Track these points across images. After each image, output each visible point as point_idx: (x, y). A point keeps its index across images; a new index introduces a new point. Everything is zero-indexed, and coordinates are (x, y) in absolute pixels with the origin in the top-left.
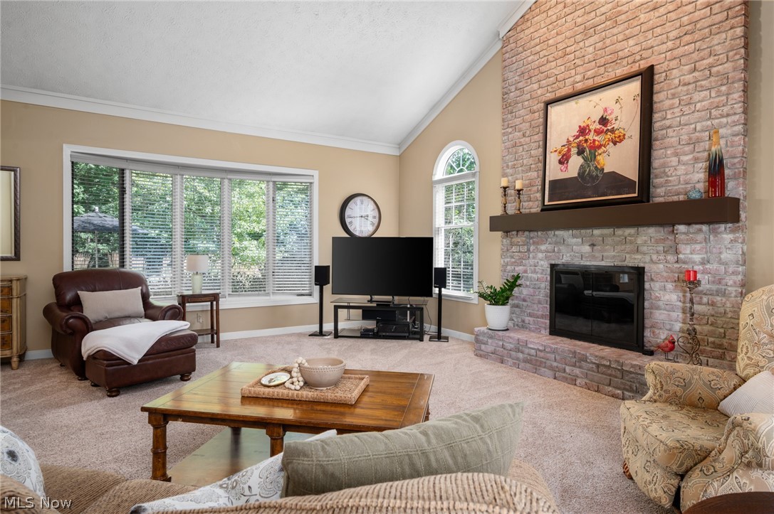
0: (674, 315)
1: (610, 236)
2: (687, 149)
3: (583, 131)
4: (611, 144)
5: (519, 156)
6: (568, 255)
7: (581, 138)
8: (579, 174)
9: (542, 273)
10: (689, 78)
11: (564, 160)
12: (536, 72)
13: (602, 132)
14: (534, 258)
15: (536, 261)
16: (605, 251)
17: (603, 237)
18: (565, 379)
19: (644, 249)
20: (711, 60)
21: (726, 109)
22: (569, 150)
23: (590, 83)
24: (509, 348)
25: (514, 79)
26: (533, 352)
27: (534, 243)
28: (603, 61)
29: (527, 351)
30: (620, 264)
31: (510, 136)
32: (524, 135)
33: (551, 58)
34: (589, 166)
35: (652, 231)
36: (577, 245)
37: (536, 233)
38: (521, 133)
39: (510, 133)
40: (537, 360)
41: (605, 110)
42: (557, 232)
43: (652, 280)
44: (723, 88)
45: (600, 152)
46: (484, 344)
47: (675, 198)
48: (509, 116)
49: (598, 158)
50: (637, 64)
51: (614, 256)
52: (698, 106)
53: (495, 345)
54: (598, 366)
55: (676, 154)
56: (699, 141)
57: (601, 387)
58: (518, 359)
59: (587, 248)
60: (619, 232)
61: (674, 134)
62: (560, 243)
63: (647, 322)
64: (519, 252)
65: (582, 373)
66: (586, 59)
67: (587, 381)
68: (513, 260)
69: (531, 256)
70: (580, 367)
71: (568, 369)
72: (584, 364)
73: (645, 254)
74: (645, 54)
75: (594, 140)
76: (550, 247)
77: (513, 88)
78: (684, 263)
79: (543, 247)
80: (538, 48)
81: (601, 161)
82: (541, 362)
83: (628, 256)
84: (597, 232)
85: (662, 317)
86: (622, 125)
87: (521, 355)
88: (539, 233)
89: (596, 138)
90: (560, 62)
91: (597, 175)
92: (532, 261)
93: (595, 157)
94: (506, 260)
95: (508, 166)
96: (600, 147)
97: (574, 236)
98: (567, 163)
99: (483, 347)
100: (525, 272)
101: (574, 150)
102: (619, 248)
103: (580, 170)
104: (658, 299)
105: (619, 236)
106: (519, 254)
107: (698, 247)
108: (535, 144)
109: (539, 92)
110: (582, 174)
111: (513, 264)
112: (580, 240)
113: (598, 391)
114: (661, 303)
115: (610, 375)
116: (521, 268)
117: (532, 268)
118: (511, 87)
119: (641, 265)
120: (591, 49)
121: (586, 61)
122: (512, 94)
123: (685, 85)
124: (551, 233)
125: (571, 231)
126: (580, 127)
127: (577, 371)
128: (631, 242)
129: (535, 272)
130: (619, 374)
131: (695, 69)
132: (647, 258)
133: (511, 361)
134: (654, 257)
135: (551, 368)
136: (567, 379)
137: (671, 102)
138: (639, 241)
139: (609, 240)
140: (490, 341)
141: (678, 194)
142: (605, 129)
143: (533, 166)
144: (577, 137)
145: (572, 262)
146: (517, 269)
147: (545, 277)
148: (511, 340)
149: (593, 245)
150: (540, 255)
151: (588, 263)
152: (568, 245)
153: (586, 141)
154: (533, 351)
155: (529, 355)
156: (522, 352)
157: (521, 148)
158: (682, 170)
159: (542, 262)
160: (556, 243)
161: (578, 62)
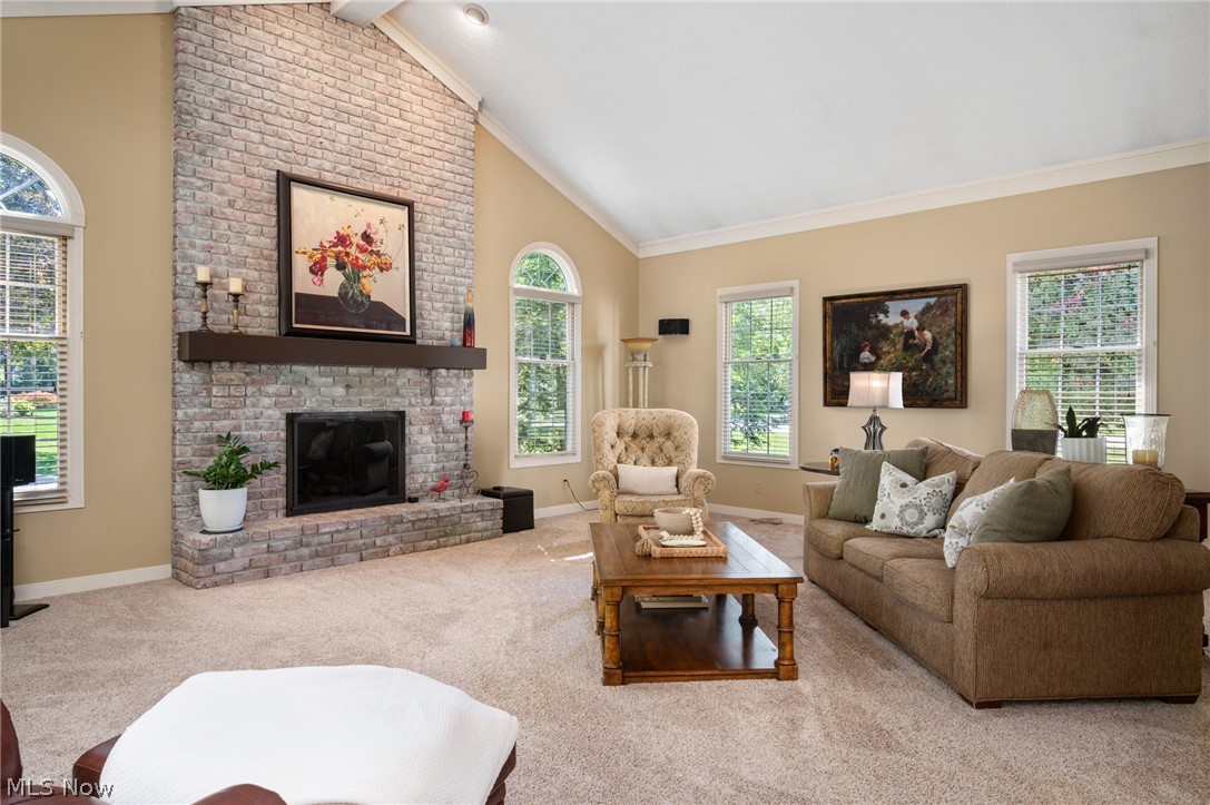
0: (429, 456)
1: (368, 376)
2: (439, 296)
3: (342, 240)
4: (377, 269)
5: (222, 236)
6: (314, 400)
7: (340, 248)
8: (339, 294)
9: (270, 429)
10: (440, 229)
11: (318, 269)
12: (257, 115)
13: (366, 251)
14: (253, 405)
15: (259, 410)
16: (363, 394)
17: (360, 376)
18: (375, 556)
19: (403, 391)
20: (453, 222)
21: (464, 271)
22: (324, 259)
23: (342, 181)
24: (283, 547)
25: (207, 99)
26: (327, 538)
27: (253, 382)
28: (359, 162)
29: (316, 540)
30: (380, 409)
31: (198, 193)
32: (231, 204)
33: (283, 110)
34: (352, 288)
35: (410, 373)
36: (327, 387)
37: (257, 367)
38: (226, 198)
39: (199, 189)
40: (333, 548)
41: (369, 226)
42: (295, 368)
43: (411, 424)
44: (463, 252)
45: (366, 273)
46: (226, 559)
47: (430, 342)
48: (197, 157)
49: (363, 280)
50: (396, 190)
51: (373, 401)
52: (447, 259)
53: (250, 553)
54: (413, 522)
55: (430, 300)
56: (446, 292)
57: (417, 544)
58: (300, 558)
59: (340, 391)
60: (378, 372)
61: (428, 278)
62: (301, 383)
63: (408, 469)
64: (229, 396)
65: (396, 539)
66: (338, 147)
67: (402, 545)
68: (210, 410)
69: (247, 402)
70: (394, 533)
71: (379, 541)
72: (398, 527)
73: (403, 397)
74: (404, 184)
75: (357, 258)
76: (284, 389)
77: (206, 113)
78: (439, 405)
79: (271, 389)
80: (259, 80)
81: (366, 286)
82: (340, 547)
83: (388, 399)
84: (353, 370)
85: (421, 460)
86: (388, 251)
87: (305, 551)
88: (264, 367)
89: (360, 256)
90: (299, 126)
91: (362, 302)
92: (249, 411)
93: (359, 278)
94: (190, 411)
95: (192, 246)
96: (364, 268)
97: (321, 375)
98: (322, 274)
99: (221, 566)
100: (237, 428)
101: (331, 262)
102: (378, 390)
103: (341, 288)
104: (417, 443)
105: (378, 377)
106: (226, 400)
107: (451, 390)
108: (255, 227)
109: (263, 149)
110: (343, 294)
111: (205, 417)
112: (331, 380)
113: (414, 551)
114: (419, 447)
115: (426, 528)
116: (226, 422)
117: (252, 422)
118: (201, 110)
119: (401, 409)
120: (344, 138)
121: (338, 150)
122: (202, 122)
123: (437, 235)
124: (285, 368)
125: (317, 368)
126: (338, 233)
127: (390, 539)
128: (391, 384)
129: (257, 427)
130: (434, 523)
131: (443, 224)
132: (407, 403)
133: (286, 567)
134: (413, 400)
135: (357, 549)
136: (376, 553)
137: (426, 245)
138: (400, 382)
139: (368, 381)
140: (238, 550)
141: (432, 339)
142: (370, 249)
143: (248, 260)
144: (335, 245)
145: (319, 409)
146: (216, 424)
147: (275, 433)
148: (288, 534)
149: (348, 387)
150: (266, 401)
151: (342, 410)
152: (313, 386)
153: (347, 254)
154: (327, 536)
155: (320, 544)
156: (308, 545)
157: (224, 224)
158: (435, 315)
159: (270, 412)
160: (294, 383)
161: (326, 143)
